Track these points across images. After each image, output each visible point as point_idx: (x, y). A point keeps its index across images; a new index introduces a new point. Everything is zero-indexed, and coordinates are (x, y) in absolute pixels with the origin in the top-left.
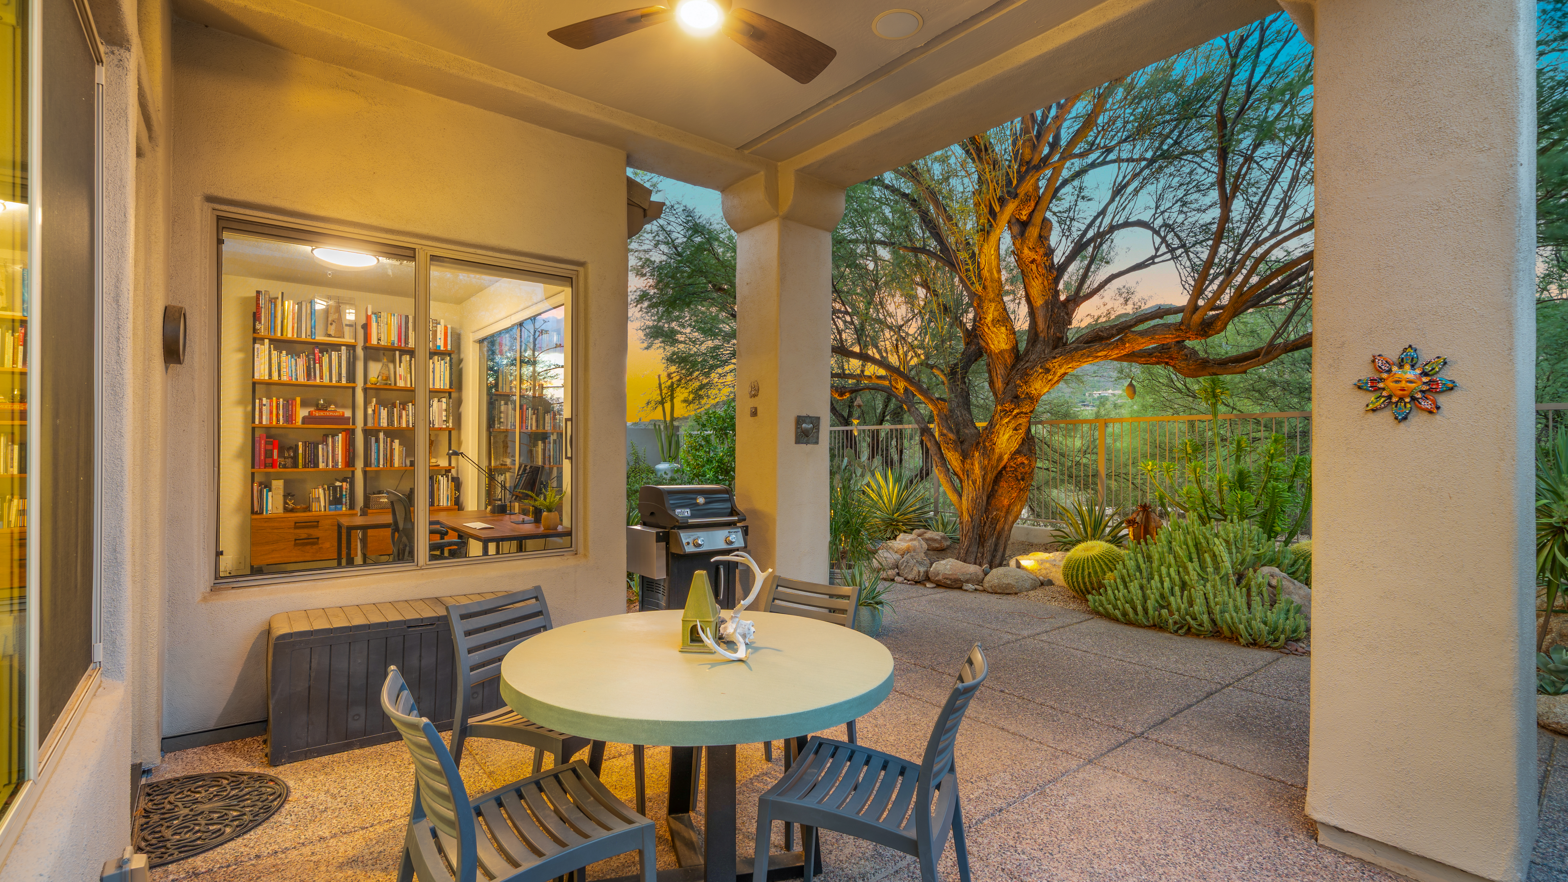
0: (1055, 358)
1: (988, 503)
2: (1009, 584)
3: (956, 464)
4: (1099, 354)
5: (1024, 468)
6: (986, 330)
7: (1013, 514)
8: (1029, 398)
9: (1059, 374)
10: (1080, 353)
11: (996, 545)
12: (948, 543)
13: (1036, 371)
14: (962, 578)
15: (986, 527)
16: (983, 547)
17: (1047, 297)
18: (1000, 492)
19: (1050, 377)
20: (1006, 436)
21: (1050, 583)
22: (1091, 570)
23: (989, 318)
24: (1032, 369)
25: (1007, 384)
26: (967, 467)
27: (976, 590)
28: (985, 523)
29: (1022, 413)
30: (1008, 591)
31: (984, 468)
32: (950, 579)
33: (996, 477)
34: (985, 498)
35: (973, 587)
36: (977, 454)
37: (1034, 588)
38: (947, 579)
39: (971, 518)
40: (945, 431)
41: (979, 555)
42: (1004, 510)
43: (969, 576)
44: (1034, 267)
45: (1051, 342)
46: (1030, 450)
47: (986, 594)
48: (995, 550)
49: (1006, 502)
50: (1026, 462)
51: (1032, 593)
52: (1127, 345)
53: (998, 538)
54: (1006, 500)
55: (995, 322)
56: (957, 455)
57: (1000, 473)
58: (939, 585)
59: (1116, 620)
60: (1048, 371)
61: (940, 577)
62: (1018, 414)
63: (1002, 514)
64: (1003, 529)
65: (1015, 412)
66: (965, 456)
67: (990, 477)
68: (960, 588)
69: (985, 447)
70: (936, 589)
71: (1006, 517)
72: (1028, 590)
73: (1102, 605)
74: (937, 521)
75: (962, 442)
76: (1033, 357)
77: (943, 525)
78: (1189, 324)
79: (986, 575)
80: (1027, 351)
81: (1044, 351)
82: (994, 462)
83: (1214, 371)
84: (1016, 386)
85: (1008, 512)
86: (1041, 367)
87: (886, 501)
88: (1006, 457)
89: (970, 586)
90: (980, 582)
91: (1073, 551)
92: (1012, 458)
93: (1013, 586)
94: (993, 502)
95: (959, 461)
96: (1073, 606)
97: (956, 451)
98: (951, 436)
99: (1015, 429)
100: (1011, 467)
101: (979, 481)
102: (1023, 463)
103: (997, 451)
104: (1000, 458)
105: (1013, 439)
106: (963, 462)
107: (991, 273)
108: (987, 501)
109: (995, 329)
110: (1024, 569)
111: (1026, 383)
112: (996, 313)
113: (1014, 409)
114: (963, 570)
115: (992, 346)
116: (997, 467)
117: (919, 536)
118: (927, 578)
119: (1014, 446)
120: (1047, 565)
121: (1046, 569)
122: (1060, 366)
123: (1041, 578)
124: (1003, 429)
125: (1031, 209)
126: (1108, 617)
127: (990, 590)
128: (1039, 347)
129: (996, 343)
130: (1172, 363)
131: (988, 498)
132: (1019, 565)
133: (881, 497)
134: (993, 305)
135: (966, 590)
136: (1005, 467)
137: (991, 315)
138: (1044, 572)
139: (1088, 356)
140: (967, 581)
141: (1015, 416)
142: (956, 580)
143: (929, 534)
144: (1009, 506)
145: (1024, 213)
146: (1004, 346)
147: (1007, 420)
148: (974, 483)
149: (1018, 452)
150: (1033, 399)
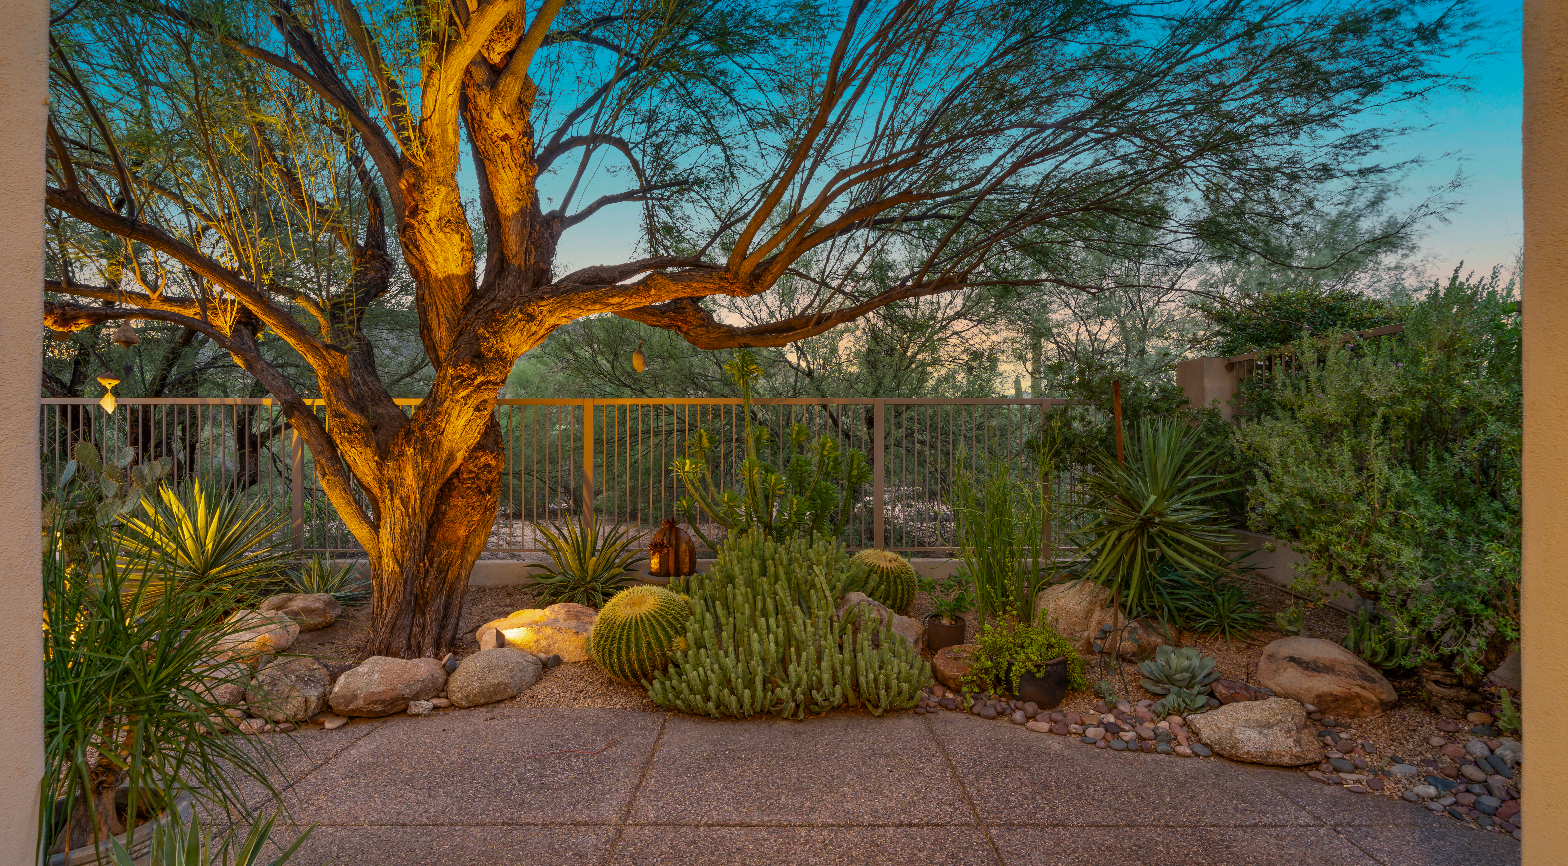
0: (542, 299)
1: (430, 536)
2: (499, 684)
3: (366, 469)
4: (612, 301)
5: (490, 472)
6: (425, 233)
7: (474, 550)
8: (501, 359)
9: (547, 325)
10: (582, 296)
11: (447, 607)
12: (338, 611)
13: (513, 317)
14: (406, 692)
15: (430, 579)
16: (424, 614)
17: (522, 203)
18: (451, 514)
19: (534, 329)
20: (463, 421)
21: (557, 661)
22: (651, 639)
23: (433, 215)
24: (505, 312)
25: (460, 334)
26: (389, 473)
27: (435, 708)
28: (427, 571)
29: (489, 382)
30: (498, 697)
31: (423, 477)
32: (383, 702)
33: (441, 490)
34: (424, 528)
35: (429, 705)
36: (410, 452)
37: (538, 679)
38: (375, 702)
39: (401, 566)
40: (343, 409)
41: (416, 630)
42: (460, 545)
43: (420, 685)
44: (506, 148)
45: (530, 274)
46: (496, 443)
47: (458, 713)
48: (446, 616)
49: (462, 532)
50: (493, 463)
51: (538, 688)
52: (653, 292)
53: (449, 596)
54: (463, 528)
55: (444, 223)
56: (369, 453)
57: (449, 482)
58: (353, 718)
59: (707, 716)
60: (531, 318)
61: (360, 702)
62: (483, 383)
63: (458, 552)
64: (458, 577)
65: (480, 379)
66: (383, 454)
67: (434, 488)
68: (404, 712)
69: (424, 438)
70: (350, 729)
71: (462, 557)
72: (531, 686)
73: (678, 695)
74: (308, 572)
75: (374, 429)
76: (502, 295)
77: (321, 577)
78: (737, 273)
79: (449, 674)
80: (489, 284)
81: (520, 287)
82: (440, 465)
83: (747, 341)
84: (477, 338)
85: (465, 548)
86: (520, 311)
87: (189, 544)
88: (460, 456)
89: (424, 705)
90: (442, 689)
91: (608, 606)
92: (470, 457)
93: (507, 686)
94: (439, 534)
95: (373, 465)
96: (618, 702)
97: (367, 445)
98: (356, 418)
99: (477, 409)
100: (470, 472)
101: (414, 500)
102: (488, 465)
103: (446, 445)
104: (451, 457)
105: (474, 425)
106: (380, 466)
107: (444, 132)
108: (428, 532)
109: (442, 235)
110: (511, 645)
111: (495, 333)
112: (447, 207)
113: (476, 375)
114: (407, 676)
115: (433, 266)
116: (444, 472)
117: (278, 608)
118: (326, 708)
119: (473, 438)
120: (548, 631)
121: (546, 639)
122: (551, 312)
123: (542, 656)
124: (458, 408)
125: (510, 45)
126: (691, 713)
127: (465, 703)
128: (511, 280)
129: (441, 260)
130: (685, 328)
131: (430, 526)
132: (501, 641)
133: (177, 539)
134: (443, 190)
135: (417, 715)
136: (457, 473)
137: (437, 208)
138: (544, 643)
139: (595, 302)
140: (416, 697)
141: (479, 387)
142: (394, 701)
143: (299, 602)
144: (467, 537)
145: (498, 48)
146: (455, 268)
147: (465, 393)
148: (405, 502)
149: (479, 447)
150: (503, 360)
